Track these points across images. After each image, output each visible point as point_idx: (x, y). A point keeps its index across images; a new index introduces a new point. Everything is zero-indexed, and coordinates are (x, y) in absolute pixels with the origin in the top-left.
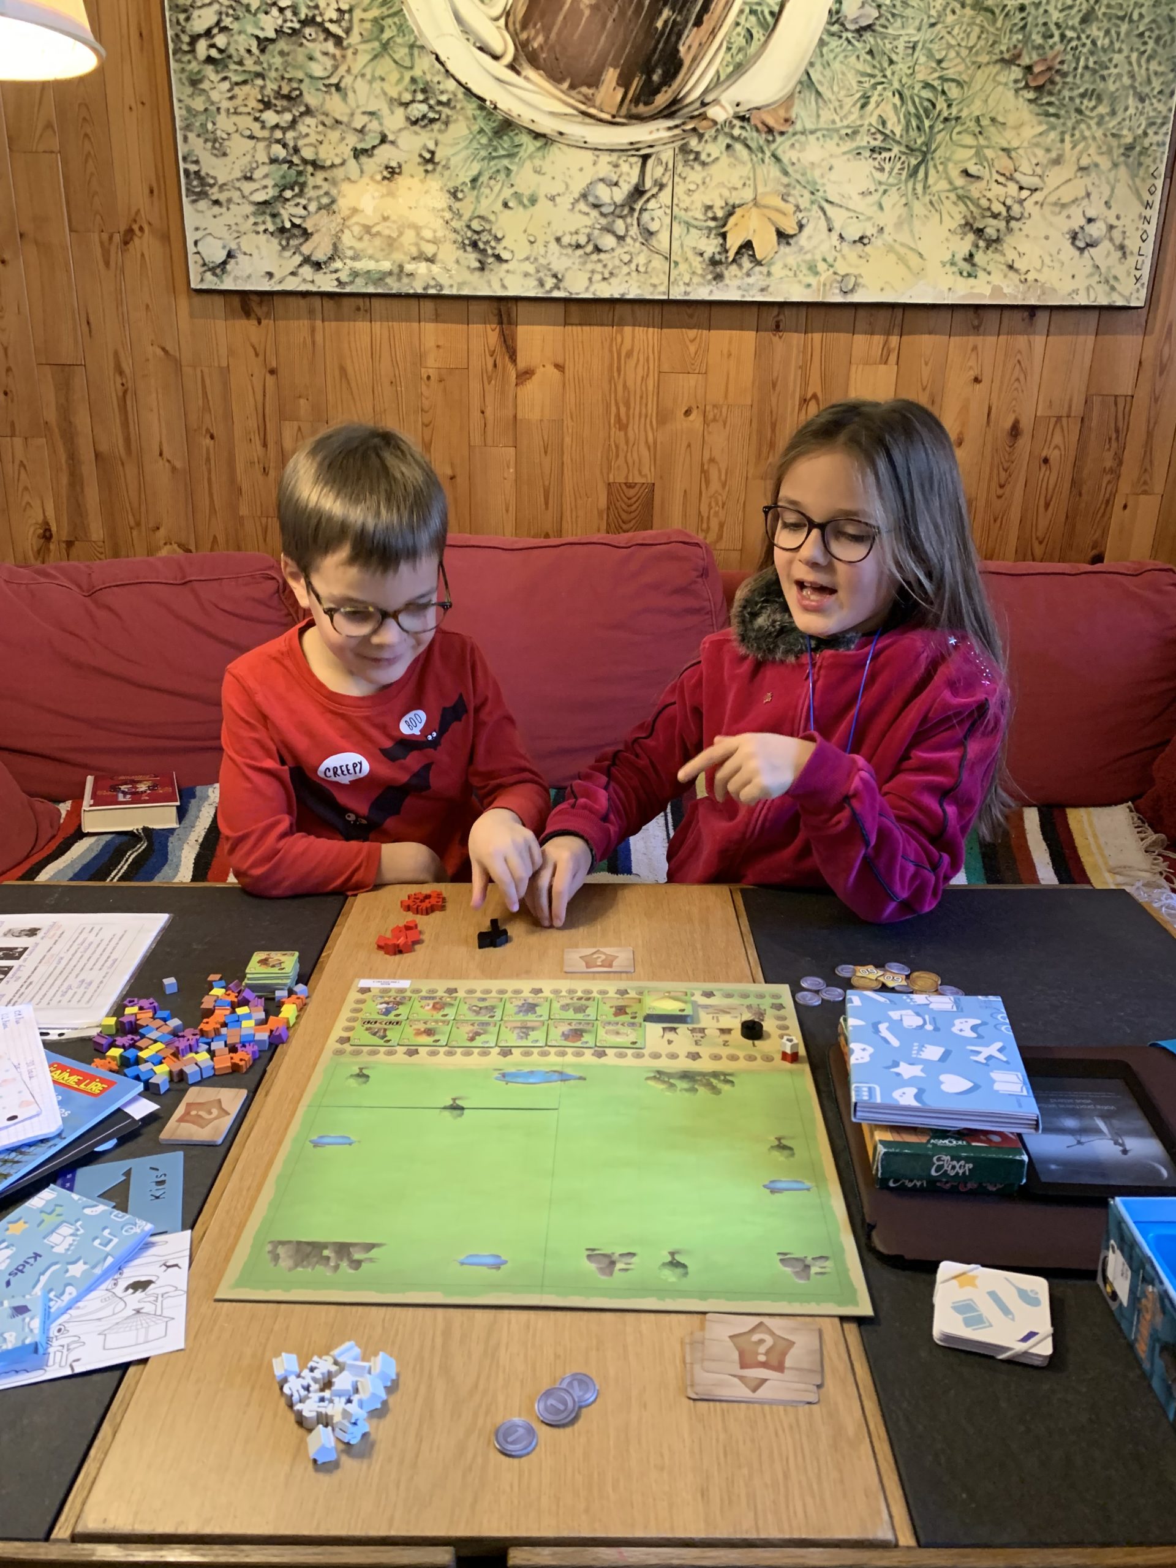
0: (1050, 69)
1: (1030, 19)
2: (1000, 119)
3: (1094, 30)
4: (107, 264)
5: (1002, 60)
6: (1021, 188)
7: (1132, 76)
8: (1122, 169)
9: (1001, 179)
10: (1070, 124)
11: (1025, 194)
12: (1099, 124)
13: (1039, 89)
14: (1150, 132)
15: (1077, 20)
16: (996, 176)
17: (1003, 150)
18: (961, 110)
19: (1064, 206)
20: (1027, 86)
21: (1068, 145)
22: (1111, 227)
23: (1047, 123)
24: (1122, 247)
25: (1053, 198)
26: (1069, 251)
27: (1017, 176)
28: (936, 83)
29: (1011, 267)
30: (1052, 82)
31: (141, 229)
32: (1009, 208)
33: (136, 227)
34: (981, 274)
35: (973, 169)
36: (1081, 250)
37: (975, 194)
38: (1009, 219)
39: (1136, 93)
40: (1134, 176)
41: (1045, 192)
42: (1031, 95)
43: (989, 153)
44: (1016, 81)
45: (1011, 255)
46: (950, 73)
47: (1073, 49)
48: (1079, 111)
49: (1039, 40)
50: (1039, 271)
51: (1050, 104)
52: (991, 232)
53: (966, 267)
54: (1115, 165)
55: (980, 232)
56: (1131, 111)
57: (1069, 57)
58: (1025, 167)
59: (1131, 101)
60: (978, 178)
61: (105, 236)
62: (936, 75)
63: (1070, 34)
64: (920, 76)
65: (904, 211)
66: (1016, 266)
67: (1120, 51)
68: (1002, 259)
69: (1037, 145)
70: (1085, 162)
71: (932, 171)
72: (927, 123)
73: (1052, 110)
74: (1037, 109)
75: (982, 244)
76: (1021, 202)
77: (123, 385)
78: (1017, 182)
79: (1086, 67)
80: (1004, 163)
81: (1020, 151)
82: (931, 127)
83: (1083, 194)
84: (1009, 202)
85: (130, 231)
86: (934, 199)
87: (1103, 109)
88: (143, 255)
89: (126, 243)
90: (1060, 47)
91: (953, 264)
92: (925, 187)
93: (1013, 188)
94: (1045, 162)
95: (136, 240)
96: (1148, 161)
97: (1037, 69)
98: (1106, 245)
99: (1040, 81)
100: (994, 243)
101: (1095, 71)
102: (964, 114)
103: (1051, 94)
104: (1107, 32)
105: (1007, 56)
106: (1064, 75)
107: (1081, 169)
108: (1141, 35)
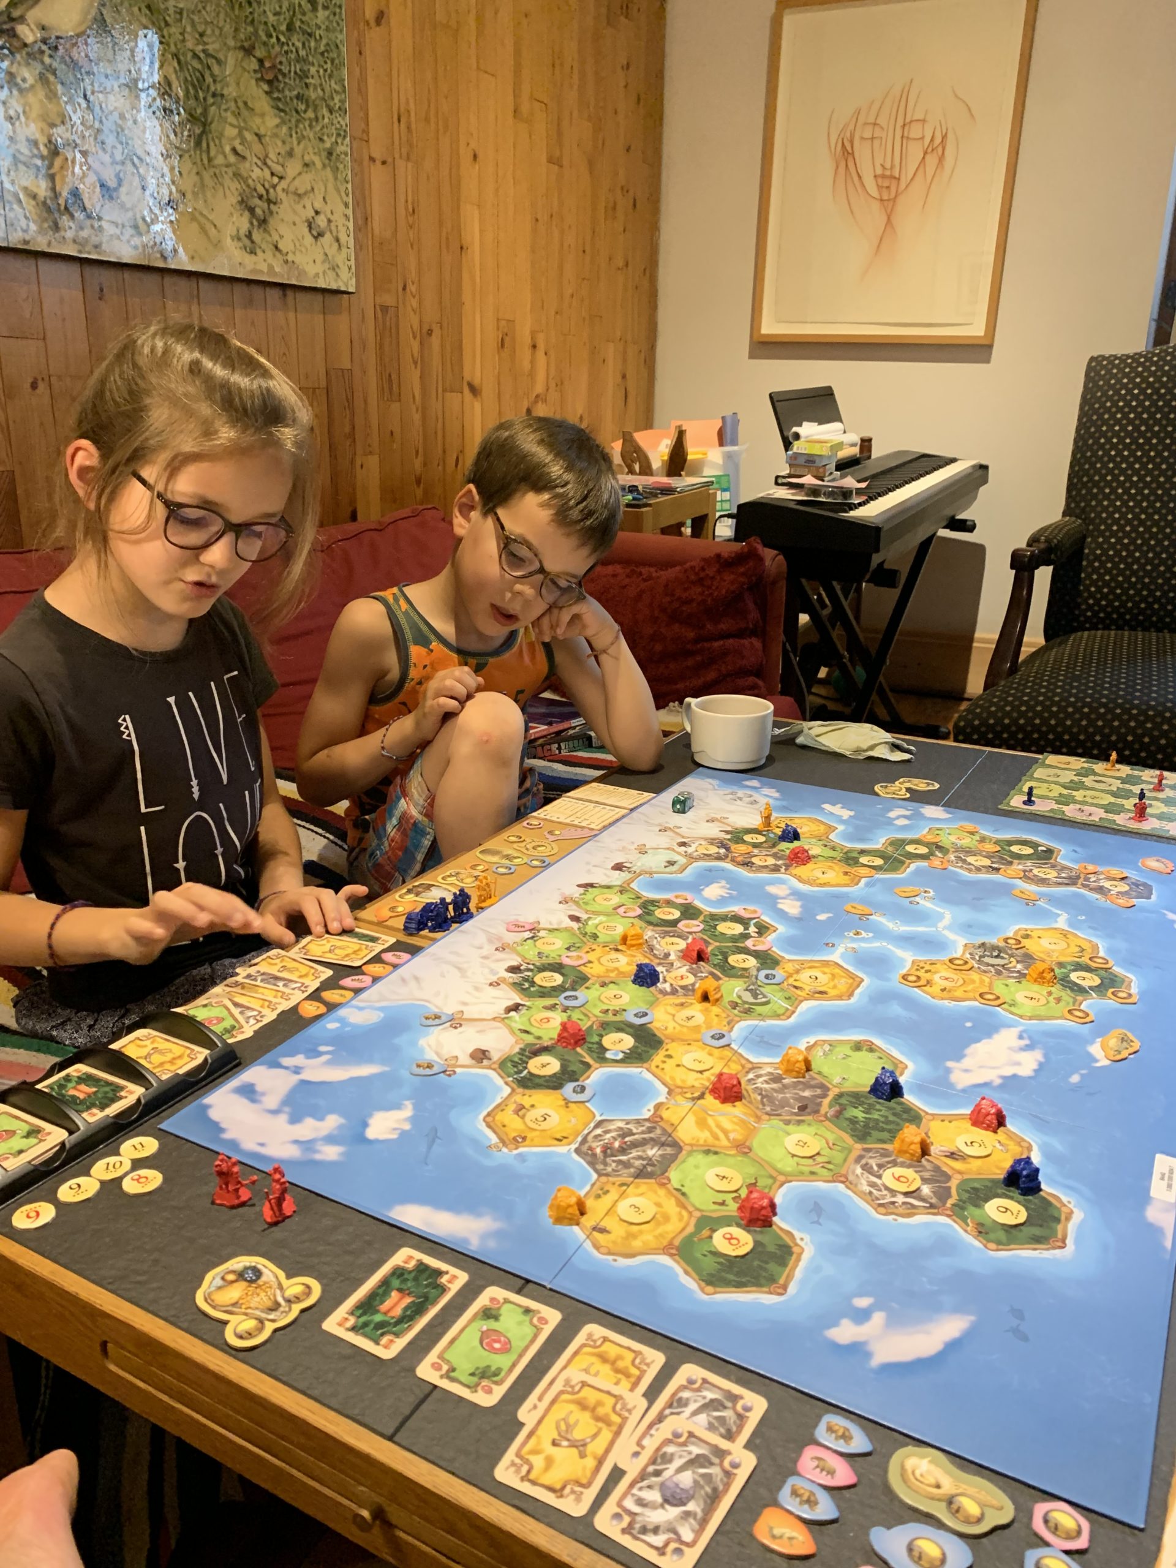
0: (273, 67)
1: (256, 15)
2: (250, 104)
3: (297, 40)
5: (242, 48)
6: (273, 174)
7: (323, 90)
8: (328, 169)
9: (259, 163)
10: (293, 120)
11: (276, 180)
12: (310, 126)
13: (270, 82)
14: (339, 141)
15: (283, 28)
16: (255, 160)
17: (257, 135)
18: (222, 89)
19: (299, 195)
20: (262, 79)
21: (295, 142)
22: (329, 221)
23: (280, 117)
24: (338, 240)
25: (292, 189)
26: (309, 239)
27: (269, 162)
28: (202, 55)
29: (276, 247)
30: (278, 80)
32: (267, 191)
34: (258, 251)
35: (239, 148)
36: (316, 238)
37: (245, 175)
38: (269, 201)
39: (328, 106)
40: (336, 179)
41: (288, 180)
42: (266, 87)
43: (249, 136)
44: (255, 71)
45: (276, 237)
46: (210, 48)
47: (286, 52)
48: (297, 112)
49: (264, 38)
50: (294, 253)
51: (279, 99)
52: (258, 211)
53: (247, 242)
54: (324, 166)
55: (252, 210)
56: (326, 120)
57: (284, 60)
58: (272, 156)
59: (325, 111)
60: (244, 158)
62: (200, 47)
63: (283, 39)
64: (190, 44)
65: (196, 178)
66: (280, 246)
67: (313, 64)
68: (269, 239)
69: (276, 135)
70: (307, 158)
71: (212, 144)
72: (201, 94)
73: (281, 106)
74: (272, 103)
75: (255, 223)
76: (274, 187)
78: (269, 167)
79: (295, 73)
80: (257, 147)
81: (267, 139)
82: (205, 99)
83: (309, 188)
84: (267, 186)
86: (217, 172)
87: (310, 114)
90: (277, 48)
91: (239, 239)
92: (210, 160)
93: (267, 173)
94: (283, 152)
96: (341, 166)
97: (267, 64)
98: (328, 236)
99: (269, 76)
100: (263, 222)
101: (301, 78)
102: (225, 92)
103: (279, 91)
104: (304, 44)
105: (246, 44)
106: (284, 75)
107: (306, 165)
108: (322, 54)
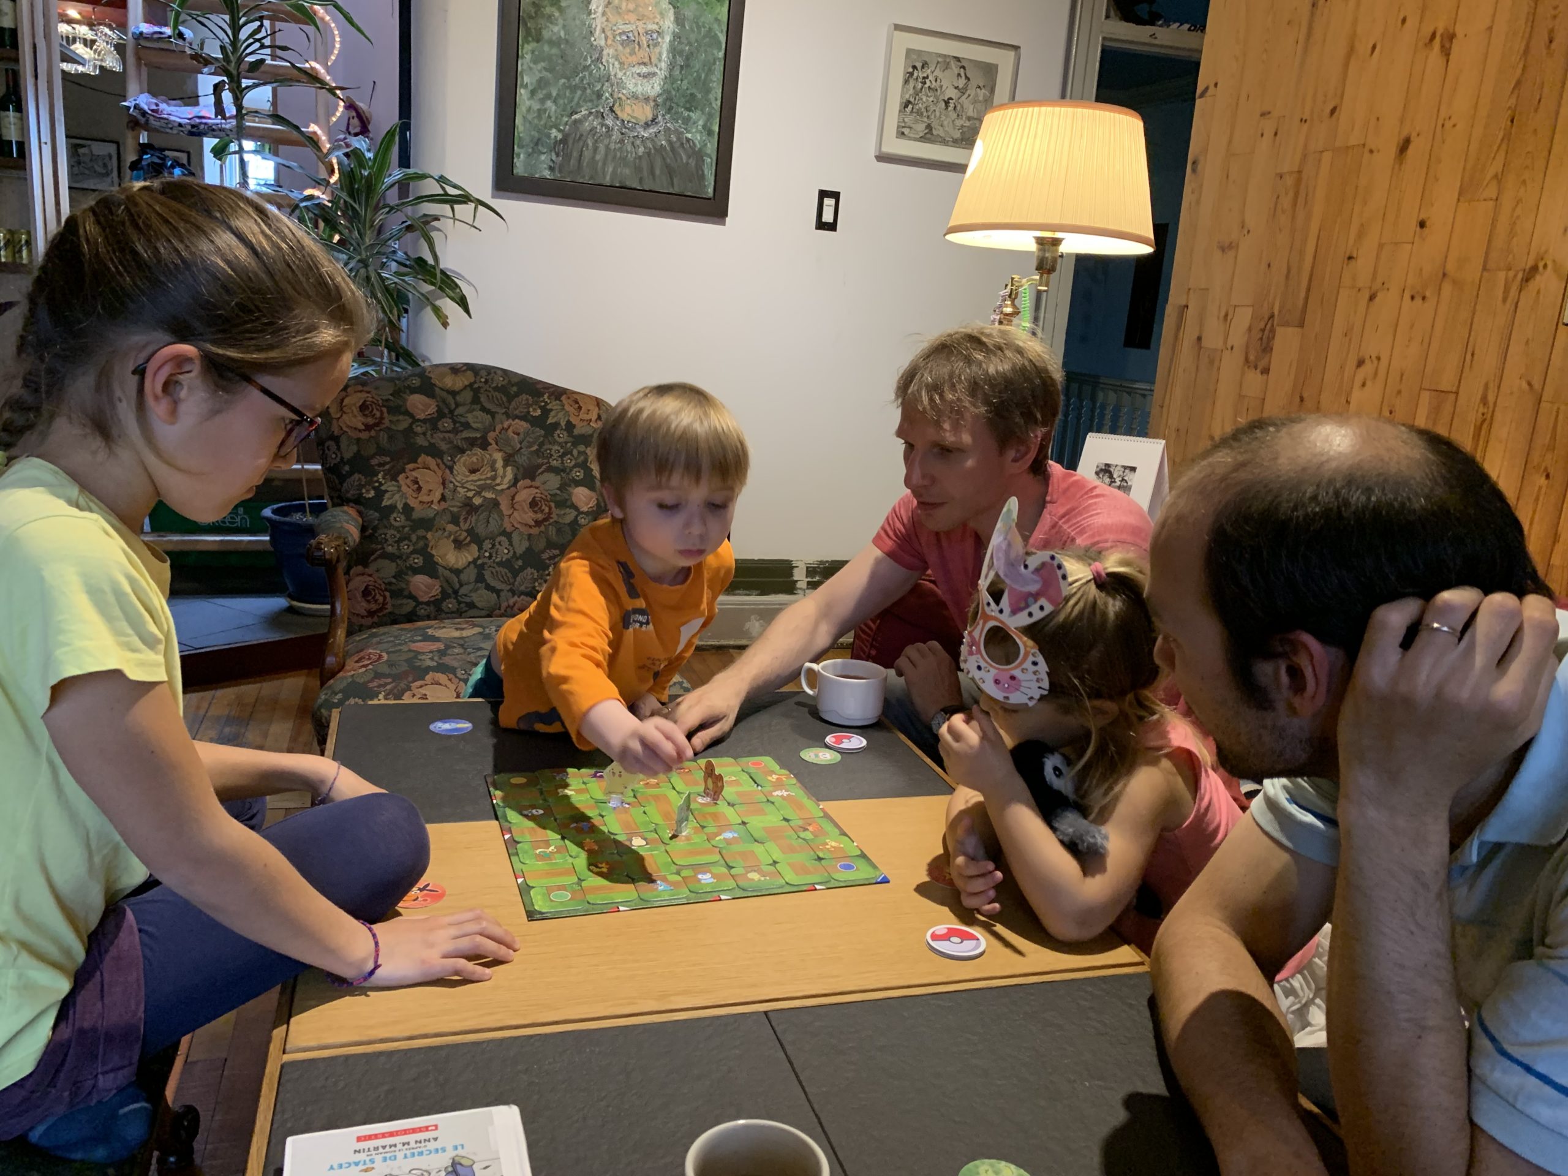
4: (1505, 300)
31: (1545, 266)
33: (1541, 265)
61: (1511, 274)
77: (1483, 414)
85: (1534, 269)
88: (1538, 292)
89: (1527, 280)
95: (1538, 277)
